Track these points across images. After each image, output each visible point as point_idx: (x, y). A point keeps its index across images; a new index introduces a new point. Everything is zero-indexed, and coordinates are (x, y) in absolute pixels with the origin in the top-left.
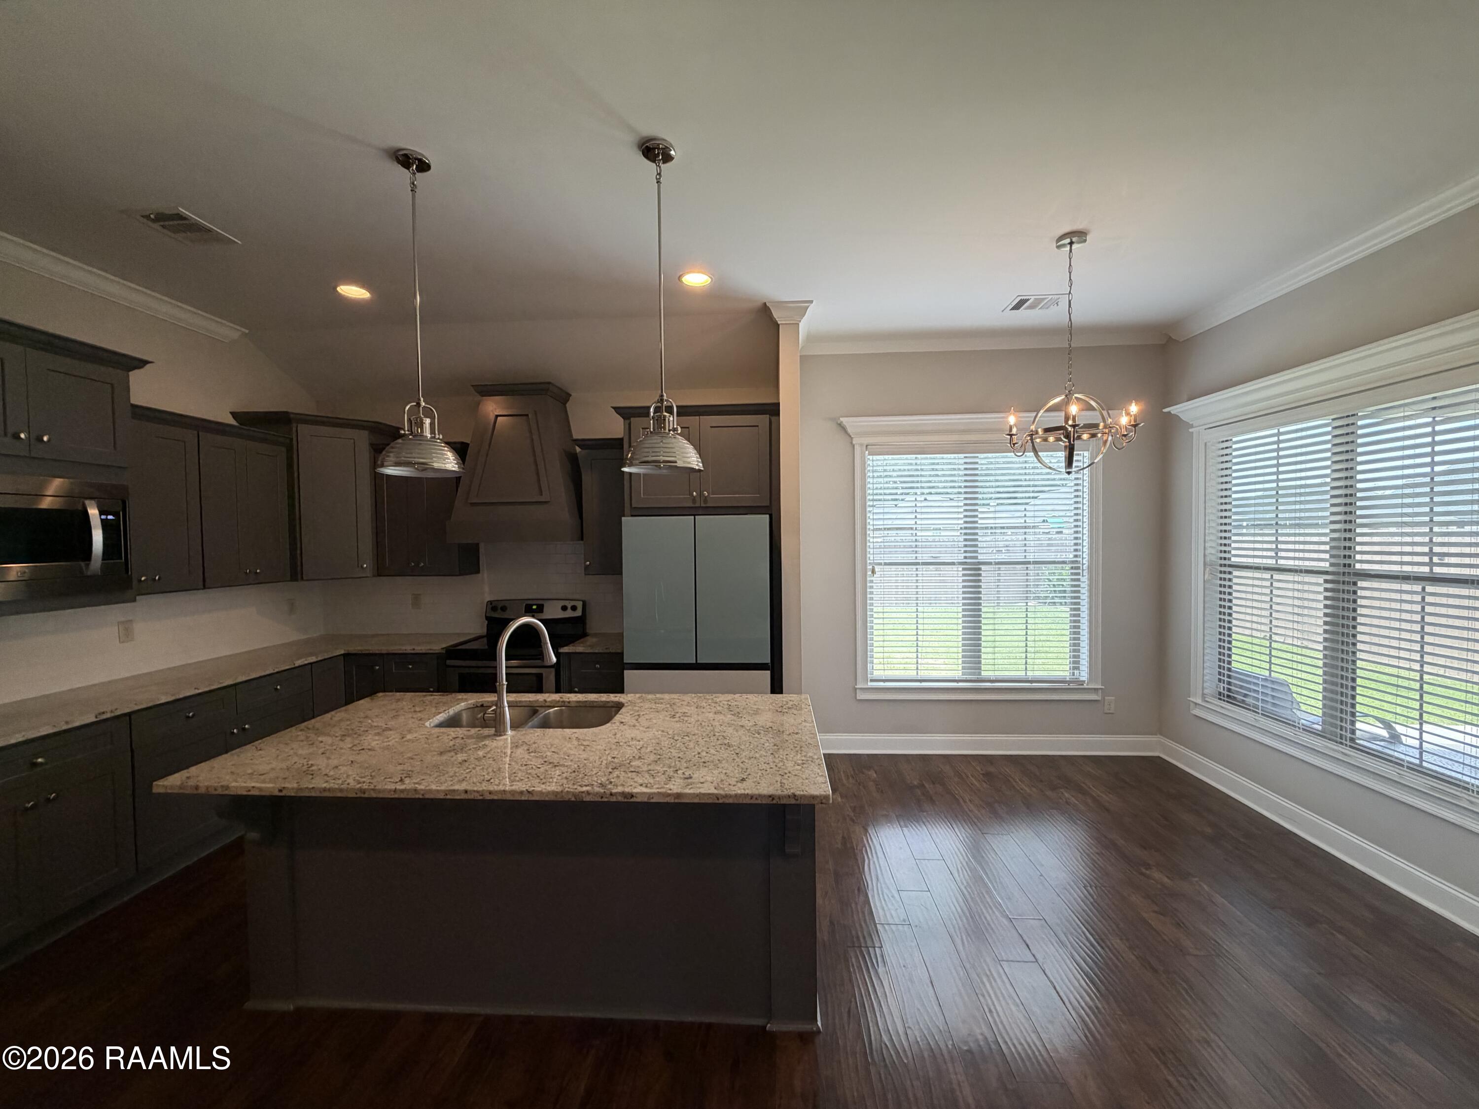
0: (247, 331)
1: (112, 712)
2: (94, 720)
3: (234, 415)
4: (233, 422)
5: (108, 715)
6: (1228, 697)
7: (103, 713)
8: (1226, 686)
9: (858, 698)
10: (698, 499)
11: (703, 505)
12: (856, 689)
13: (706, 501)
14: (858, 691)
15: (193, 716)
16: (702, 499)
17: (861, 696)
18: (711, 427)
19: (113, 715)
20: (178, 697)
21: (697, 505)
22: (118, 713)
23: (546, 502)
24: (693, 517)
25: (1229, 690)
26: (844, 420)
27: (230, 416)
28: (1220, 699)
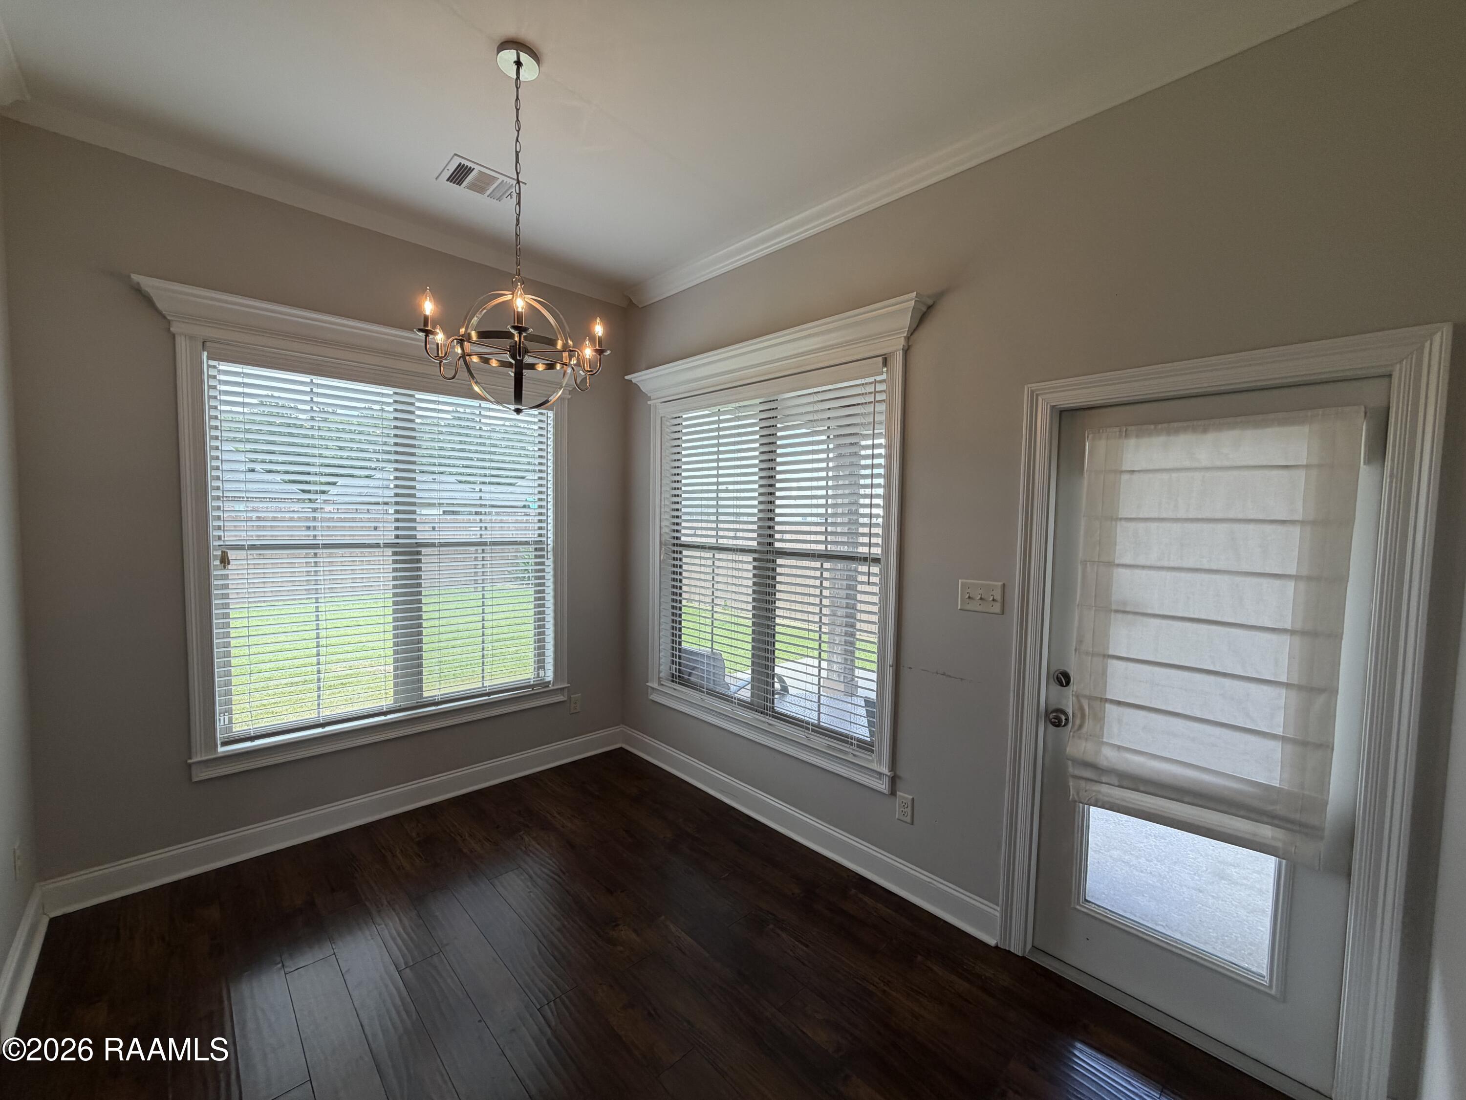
6: (680, 678)
8: (677, 667)
9: (196, 779)
12: (190, 766)
14: (195, 766)
17: (201, 775)
25: (680, 671)
28: (673, 681)
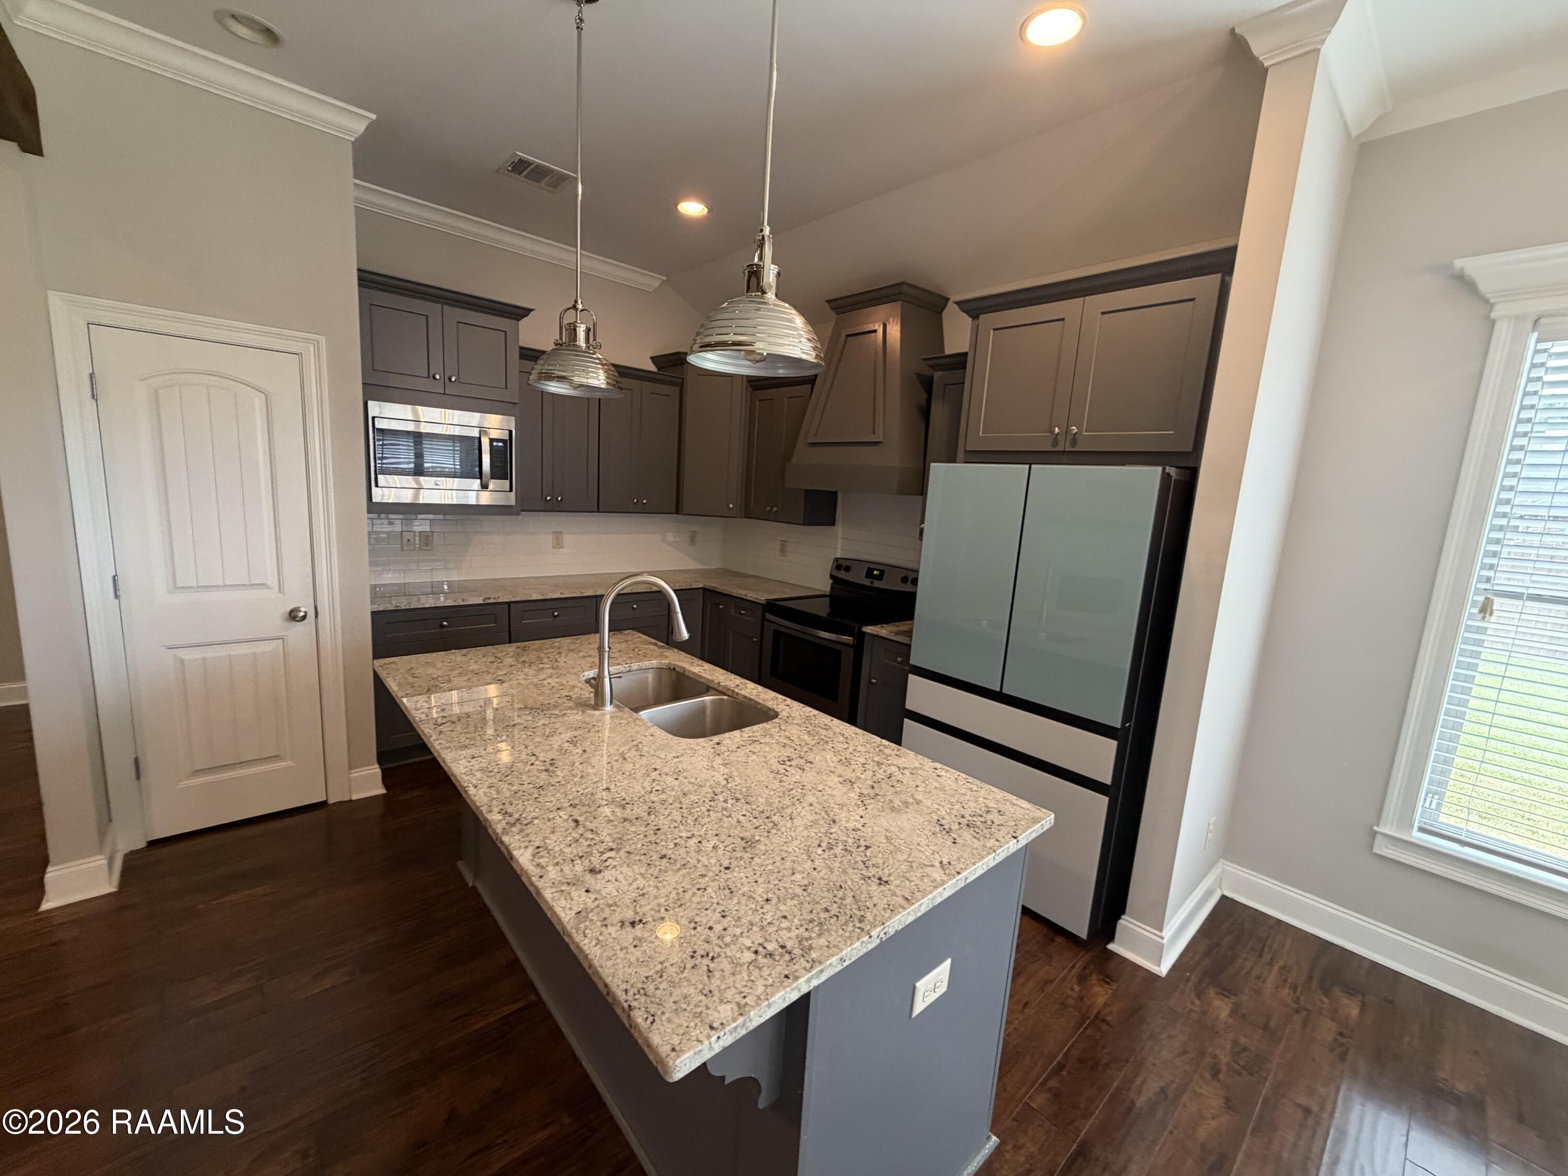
0: (665, 278)
1: (495, 598)
2: (482, 602)
3: (654, 359)
4: (653, 368)
5: (492, 601)
7: (489, 598)
9: (1376, 850)
10: (1061, 439)
11: (1068, 449)
12: (1375, 833)
13: (1074, 442)
14: (1378, 837)
15: (558, 615)
16: (1069, 438)
17: (1382, 848)
18: (1103, 313)
19: (495, 601)
20: (546, 598)
21: (1060, 448)
22: (500, 600)
23: (878, 443)
24: (1028, 466)
26: (1469, 265)
27: (650, 361)
